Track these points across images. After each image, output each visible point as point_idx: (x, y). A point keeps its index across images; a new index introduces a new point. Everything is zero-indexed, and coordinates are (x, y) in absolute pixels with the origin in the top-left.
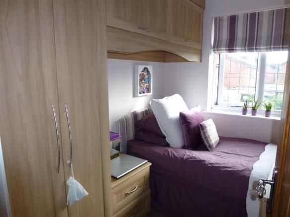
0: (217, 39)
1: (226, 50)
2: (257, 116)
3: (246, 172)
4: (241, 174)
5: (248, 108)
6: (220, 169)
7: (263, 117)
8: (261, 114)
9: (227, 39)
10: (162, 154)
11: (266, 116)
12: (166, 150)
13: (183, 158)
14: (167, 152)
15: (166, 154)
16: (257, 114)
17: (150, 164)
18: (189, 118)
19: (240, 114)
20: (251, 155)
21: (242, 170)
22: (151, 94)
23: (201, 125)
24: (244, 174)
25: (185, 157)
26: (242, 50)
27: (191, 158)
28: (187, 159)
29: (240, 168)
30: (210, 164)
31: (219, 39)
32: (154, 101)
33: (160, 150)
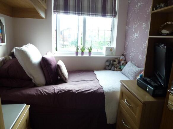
0: (56, 3)
1: (63, 12)
2: (84, 55)
3: (100, 90)
4: (98, 92)
5: (78, 52)
6: (85, 92)
7: (88, 56)
8: (86, 54)
9: (63, 5)
10: (35, 94)
11: (89, 55)
12: (37, 90)
13: (55, 93)
14: (39, 91)
15: (39, 93)
16: (84, 54)
17: (29, 106)
18: (50, 61)
19: (75, 55)
20: (92, 79)
21: (98, 90)
22: (5, 44)
23: (58, 65)
24: (100, 92)
25: (56, 91)
26: (73, 13)
27: (61, 91)
28: (58, 92)
29: (95, 88)
30: (77, 91)
31: (57, 4)
32: (17, 49)
33: (32, 91)
